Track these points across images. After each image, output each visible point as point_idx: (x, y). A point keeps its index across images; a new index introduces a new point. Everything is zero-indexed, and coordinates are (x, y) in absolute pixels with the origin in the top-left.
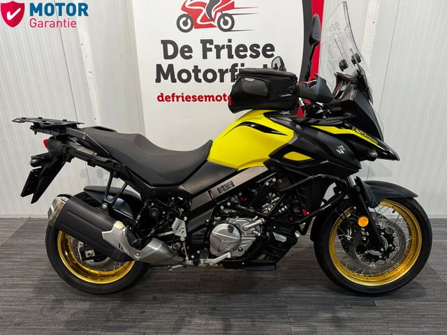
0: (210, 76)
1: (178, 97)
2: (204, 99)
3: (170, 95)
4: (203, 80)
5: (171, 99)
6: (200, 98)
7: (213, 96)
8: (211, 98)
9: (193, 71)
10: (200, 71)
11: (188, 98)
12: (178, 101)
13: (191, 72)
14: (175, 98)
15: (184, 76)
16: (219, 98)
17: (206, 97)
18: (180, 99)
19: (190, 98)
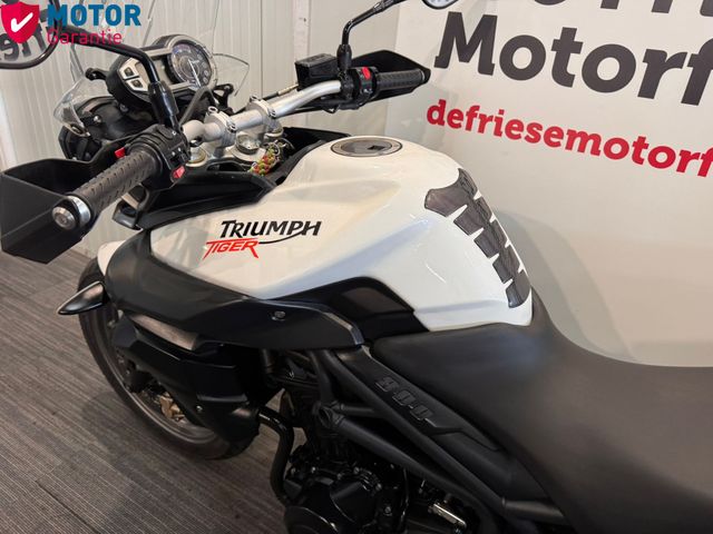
0: (608, 69)
1: (484, 119)
2: (564, 142)
3: (465, 110)
4: (579, 81)
5: (464, 123)
6: (552, 136)
7: (597, 138)
8: (590, 143)
9: (556, 45)
10: (577, 48)
11: (513, 131)
12: (481, 130)
13: (548, 46)
14: (476, 122)
15: (522, 58)
16: (616, 149)
17: (573, 135)
18: (491, 126)
19: (521, 128)
